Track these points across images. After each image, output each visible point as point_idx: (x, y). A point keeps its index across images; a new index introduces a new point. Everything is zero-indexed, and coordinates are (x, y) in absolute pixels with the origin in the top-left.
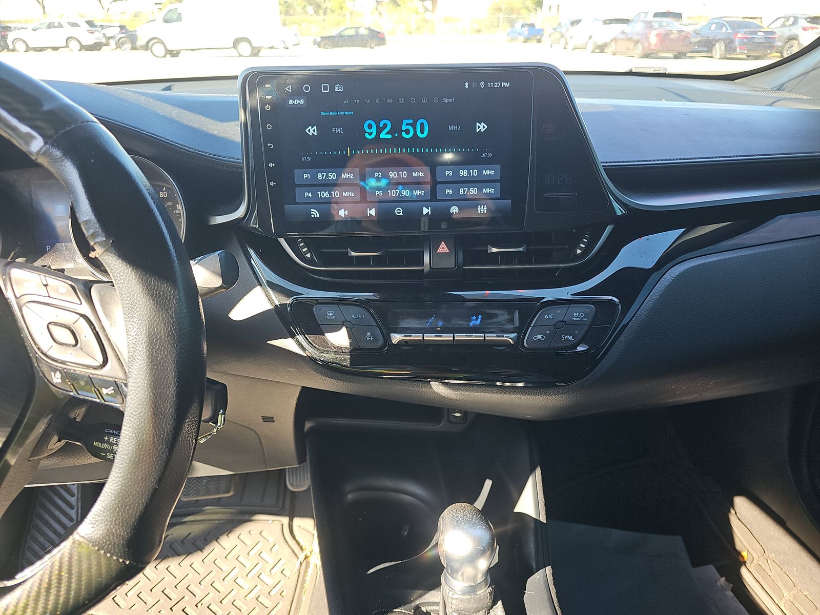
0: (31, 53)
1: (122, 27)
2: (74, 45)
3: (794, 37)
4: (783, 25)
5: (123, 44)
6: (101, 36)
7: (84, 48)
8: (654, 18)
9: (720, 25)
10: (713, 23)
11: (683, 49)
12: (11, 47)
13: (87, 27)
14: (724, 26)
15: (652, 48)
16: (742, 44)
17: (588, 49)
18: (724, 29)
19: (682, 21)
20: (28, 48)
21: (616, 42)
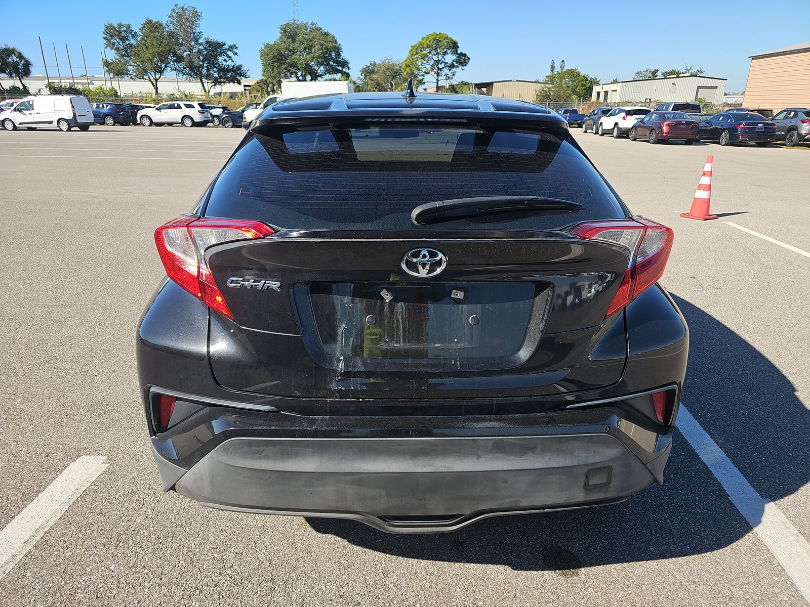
0: (154, 127)
1: (224, 108)
2: (188, 122)
3: (794, 127)
4: (786, 118)
5: (227, 122)
6: (209, 115)
7: (195, 124)
8: (672, 110)
9: (726, 116)
10: (722, 115)
11: (691, 137)
12: (139, 122)
13: (199, 108)
14: (729, 118)
15: (664, 135)
16: (744, 133)
17: (615, 134)
18: (730, 120)
19: (700, 112)
20: (152, 123)
21: (636, 129)
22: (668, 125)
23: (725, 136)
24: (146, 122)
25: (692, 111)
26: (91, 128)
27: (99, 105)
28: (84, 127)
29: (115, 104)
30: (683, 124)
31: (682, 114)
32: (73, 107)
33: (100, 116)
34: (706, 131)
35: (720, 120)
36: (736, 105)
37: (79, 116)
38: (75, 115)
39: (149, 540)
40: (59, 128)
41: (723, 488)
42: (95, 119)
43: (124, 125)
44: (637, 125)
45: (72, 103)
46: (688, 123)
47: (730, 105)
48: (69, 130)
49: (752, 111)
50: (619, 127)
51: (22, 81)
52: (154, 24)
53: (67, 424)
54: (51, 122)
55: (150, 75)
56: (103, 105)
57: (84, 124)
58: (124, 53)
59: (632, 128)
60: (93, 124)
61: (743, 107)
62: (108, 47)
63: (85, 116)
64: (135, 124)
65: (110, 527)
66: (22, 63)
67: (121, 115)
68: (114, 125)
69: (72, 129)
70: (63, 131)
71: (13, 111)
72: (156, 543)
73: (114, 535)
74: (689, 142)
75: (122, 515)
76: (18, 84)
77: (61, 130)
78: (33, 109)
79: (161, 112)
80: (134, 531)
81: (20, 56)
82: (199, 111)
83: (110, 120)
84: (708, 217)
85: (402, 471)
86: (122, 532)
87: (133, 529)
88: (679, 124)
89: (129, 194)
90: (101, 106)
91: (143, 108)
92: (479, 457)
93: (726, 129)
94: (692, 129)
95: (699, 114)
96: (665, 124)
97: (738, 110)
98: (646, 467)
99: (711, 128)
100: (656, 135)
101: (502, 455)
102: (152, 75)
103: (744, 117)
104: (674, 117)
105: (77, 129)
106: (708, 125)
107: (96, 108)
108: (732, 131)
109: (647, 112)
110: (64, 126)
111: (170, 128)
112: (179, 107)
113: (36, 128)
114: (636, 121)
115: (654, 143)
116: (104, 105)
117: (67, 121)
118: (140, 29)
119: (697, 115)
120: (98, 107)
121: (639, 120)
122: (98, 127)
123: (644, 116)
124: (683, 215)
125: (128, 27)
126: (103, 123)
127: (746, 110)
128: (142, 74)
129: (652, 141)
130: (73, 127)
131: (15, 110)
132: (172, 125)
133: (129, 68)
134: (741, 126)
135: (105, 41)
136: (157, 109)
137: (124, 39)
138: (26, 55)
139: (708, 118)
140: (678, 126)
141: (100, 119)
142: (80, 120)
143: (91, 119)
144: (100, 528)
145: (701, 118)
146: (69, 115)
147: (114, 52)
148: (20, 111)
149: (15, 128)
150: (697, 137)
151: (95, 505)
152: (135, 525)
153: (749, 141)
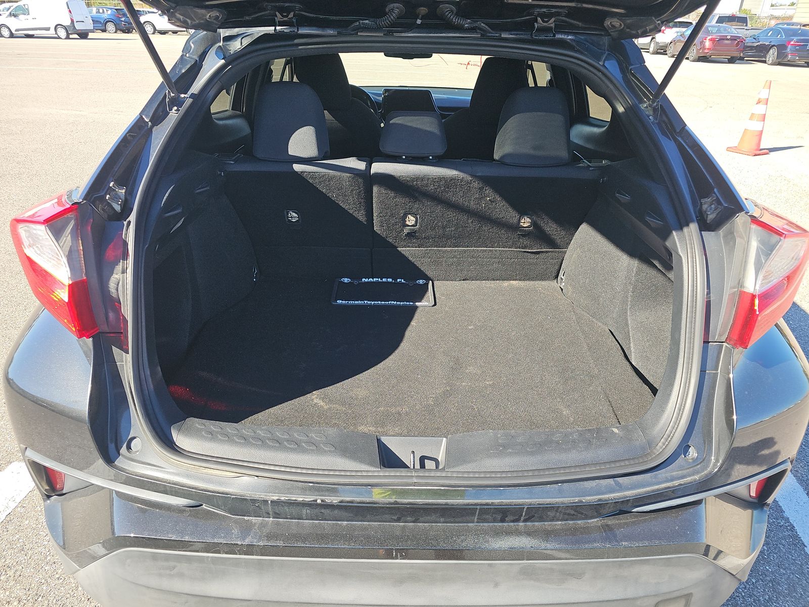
8: (716, 23)
9: (776, 31)
10: (771, 29)
11: (736, 54)
14: (779, 33)
15: (706, 51)
16: (794, 51)
17: (651, 50)
18: (779, 36)
19: (746, 26)
20: (155, 31)
21: (675, 44)
22: (710, 40)
23: (772, 54)
24: (149, 29)
25: (739, 24)
26: (91, 35)
27: (99, 10)
28: (83, 35)
29: (116, 9)
30: (728, 39)
31: (727, 27)
32: (70, 11)
33: (100, 22)
34: (751, 48)
35: (769, 35)
36: (783, 18)
37: (77, 22)
38: (72, 21)
39: (75, 595)
40: (56, 36)
41: (796, 532)
42: (96, 25)
43: (126, 33)
44: (676, 40)
45: (68, 8)
46: (734, 39)
47: (777, 18)
48: (68, 38)
49: (804, 26)
50: (657, 41)
53: (4, 415)
54: (48, 29)
56: (103, 10)
57: (83, 31)
59: (671, 43)
60: (92, 31)
61: (794, 20)
63: (83, 22)
65: (30, 571)
67: (122, 21)
68: (116, 32)
69: (71, 36)
70: (61, 39)
71: (8, 16)
72: (83, 599)
73: (33, 585)
74: (732, 61)
75: (48, 553)
77: (59, 38)
78: (29, 14)
80: (58, 578)
83: (111, 27)
84: (759, 152)
85: (379, 603)
86: (43, 581)
87: (57, 576)
88: (724, 39)
89: (120, 113)
90: (101, 11)
91: (146, 13)
92: (496, 585)
93: (774, 46)
94: (737, 44)
95: (746, 28)
96: (708, 39)
97: (788, 24)
98: (736, 577)
99: (758, 44)
100: (697, 51)
101: (532, 582)
103: (795, 33)
104: (719, 31)
105: (76, 36)
106: (754, 41)
107: (97, 13)
108: (781, 48)
109: (688, 24)
110: (62, 33)
111: (175, 36)
113: (34, 35)
114: (676, 35)
115: (694, 61)
116: (105, 9)
117: (65, 28)
119: (744, 29)
120: (98, 12)
121: (679, 34)
122: (98, 35)
123: (684, 29)
124: (729, 149)
126: (104, 31)
127: (797, 24)
129: (691, 58)
130: (71, 34)
131: (10, 15)
132: (176, 33)
134: (792, 43)
139: (756, 32)
140: (722, 41)
141: (101, 25)
142: (79, 26)
143: (89, 25)
144: (18, 573)
145: (748, 32)
146: (66, 21)
148: (15, 16)
149: (12, 36)
150: (742, 55)
151: (17, 536)
152: (61, 570)
153: (799, 60)
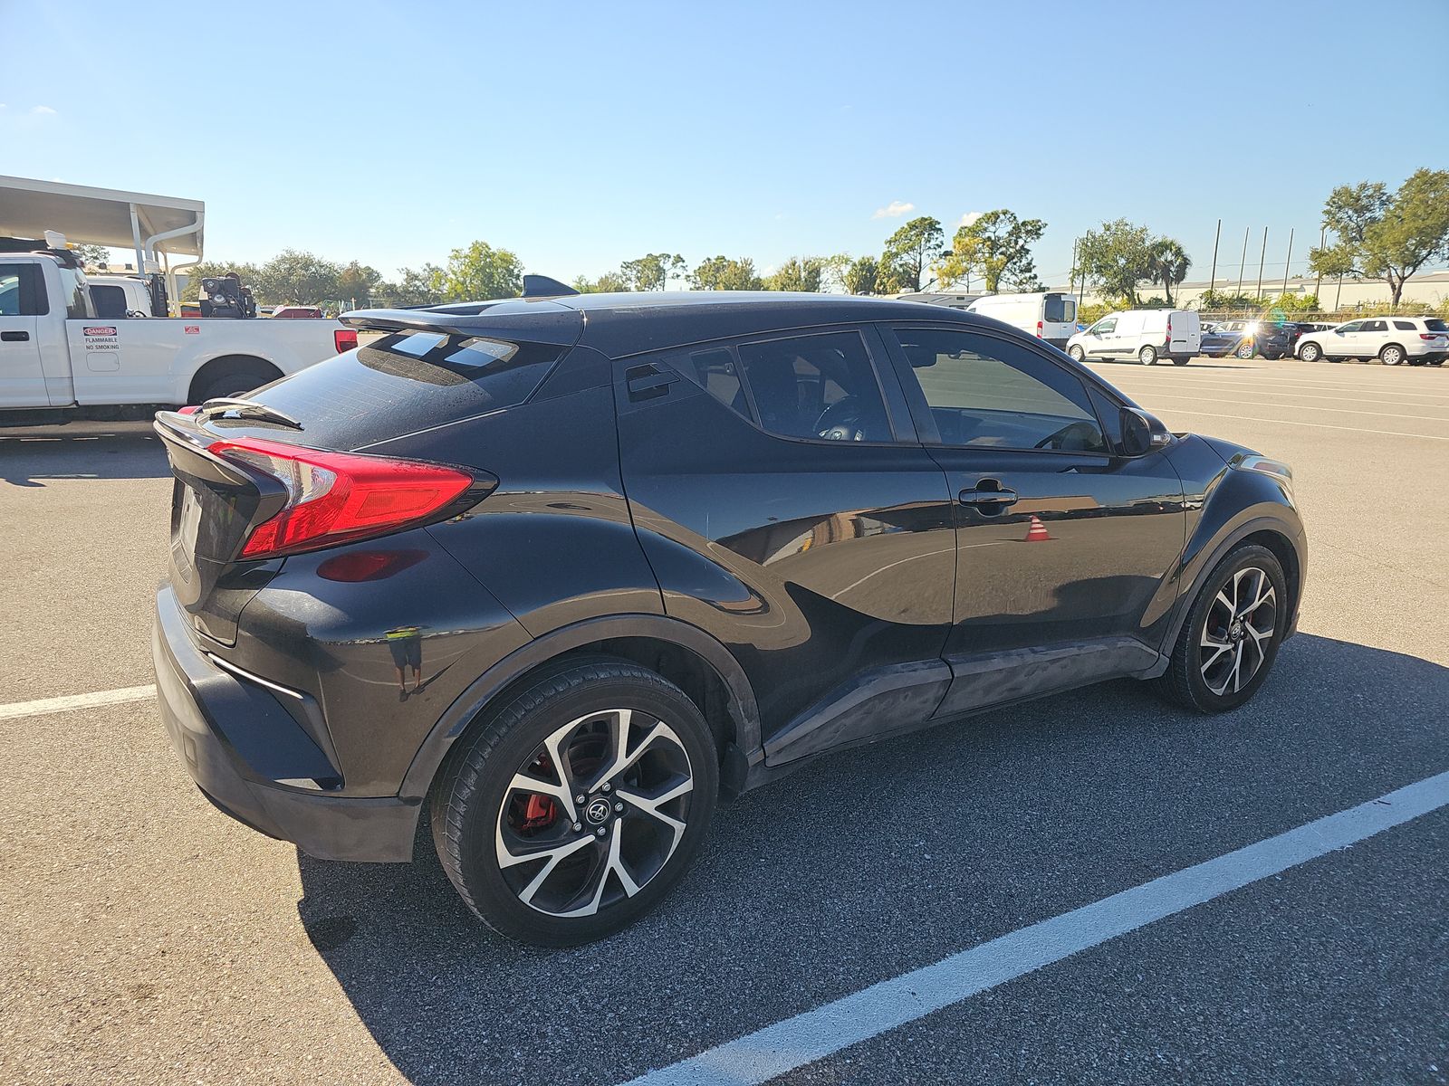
0: (1320, 363)
2: (1392, 356)
7: (1406, 360)
12: (1296, 353)
13: (1423, 329)
20: (1320, 355)
24: (1310, 353)
26: (1193, 361)
28: (1181, 360)
32: (1170, 327)
37: (1174, 341)
38: (1168, 340)
40: (1139, 360)
45: (1169, 322)
48: (1153, 363)
51: (1170, 290)
52: (1432, 177)
54: (1131, 351)
55: (1393, 272)
57: (1180, 355)
58: (1354, 234)
60: (1196, 355)
62: (1329, 227)
63: (1185, 342)
64: (1290, 355)
66: (1178, 263)
68: (1253, 358)
69: (1160, 362)
70: (1144, 364)
76: (1163, 295)
77: (1141, 363)
79: (1344, 336)
81: (1178, 253)
82: (1422, 335)
83: (1247, 350)
91: (1313, 329)
102: (1396, 271)
105: (1171, 362)
110: (1148, 357)
111: (1364, 366)
112: (1383, 327)
117: (1155, 349)
118: (1400, 190)
122: (1205, 360)
125: (1379, 188)
128: (1377, 269)
130: (1162, 358)
132: (1364, 361)
133: (1356, 260)
135: (1325, 218)
136: (1337, 332)
137: (1360, 211)
138: (1186, 252)
142: (1174, 348)
143: (1195, 346)
146: (1159, 341)
147: (1336, 233)
